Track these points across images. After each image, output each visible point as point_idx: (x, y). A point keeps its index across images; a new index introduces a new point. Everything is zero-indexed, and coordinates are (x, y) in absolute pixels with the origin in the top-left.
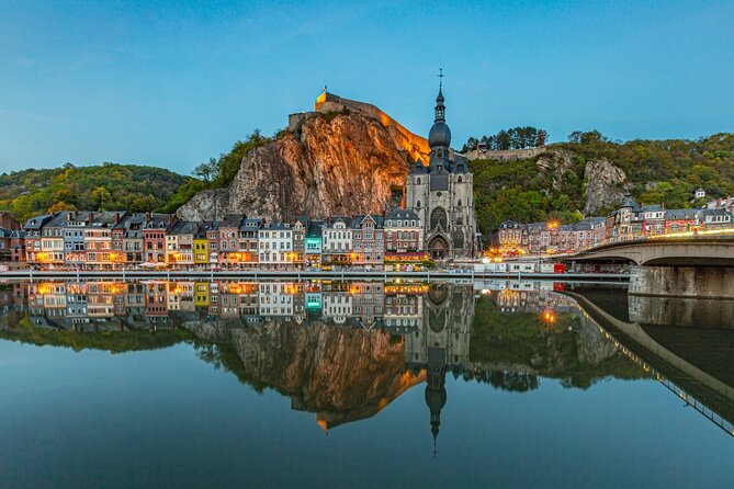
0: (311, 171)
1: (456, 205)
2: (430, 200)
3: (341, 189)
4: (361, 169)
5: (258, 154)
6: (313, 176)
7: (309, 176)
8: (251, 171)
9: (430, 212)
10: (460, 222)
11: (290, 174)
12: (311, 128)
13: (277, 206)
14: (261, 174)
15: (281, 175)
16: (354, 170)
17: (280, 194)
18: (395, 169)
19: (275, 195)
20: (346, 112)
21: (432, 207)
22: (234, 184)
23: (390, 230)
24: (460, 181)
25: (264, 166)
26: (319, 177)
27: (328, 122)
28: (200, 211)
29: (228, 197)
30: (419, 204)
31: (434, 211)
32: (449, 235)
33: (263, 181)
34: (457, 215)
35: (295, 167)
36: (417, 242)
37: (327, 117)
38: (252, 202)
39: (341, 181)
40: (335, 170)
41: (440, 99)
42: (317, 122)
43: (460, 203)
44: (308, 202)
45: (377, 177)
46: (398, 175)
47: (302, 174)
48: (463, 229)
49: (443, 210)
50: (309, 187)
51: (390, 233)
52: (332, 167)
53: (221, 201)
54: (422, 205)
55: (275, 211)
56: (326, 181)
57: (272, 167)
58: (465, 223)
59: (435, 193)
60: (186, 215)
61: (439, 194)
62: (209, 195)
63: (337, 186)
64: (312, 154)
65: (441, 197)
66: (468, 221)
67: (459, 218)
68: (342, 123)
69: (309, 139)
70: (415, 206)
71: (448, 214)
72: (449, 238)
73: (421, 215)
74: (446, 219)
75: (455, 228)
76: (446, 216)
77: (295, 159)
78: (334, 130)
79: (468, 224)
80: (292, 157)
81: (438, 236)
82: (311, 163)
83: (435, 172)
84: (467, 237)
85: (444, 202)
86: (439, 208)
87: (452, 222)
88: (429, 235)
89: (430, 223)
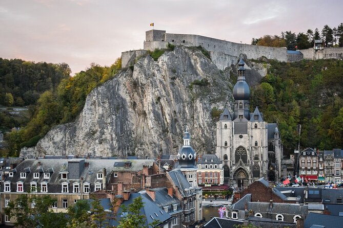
0: (142, 103)
1: (254, 145)
2: (234, 140)
3: (167, 117)
4: (185, 97)
5: (99, 93)
6: (143, 106)
8: (93, 106)
9: (235, 150)
10: (256, 158)
11: (124, 107)
12: (141, 67)
13: (114, 136)
14: (101, 109)
15: (117, 108)
16: (178, 99)
17: (116, 126)
18: (215, 95)
19: (112, 126)
20: (171, 48)
21: (236, 146)
22: (80, 119)
23: (200, 171)
24: (256, 127)
25: (103, 103)
26: (148, 107)
27: (156, 60)
28: (54, 143)
29: (75, 130)
30: (226, 144)
31: (238, 149)
32: (248, 168)
33: (103, 116)
34: (255, 153)
35: (128, 99)
36: (219, 179)
37: (155, 55)
38: (94, 133)
39: (167, 110)
42: (146, 61)
43: (256, 144)
44: (139, 130)
45: (198, 104)
46: (219, 100)
47: (134, 105)
48: (259, 163)
49: (244, 149)
50: (139, 115)
52: (159, 99)
53: (70, 133)
54: (228, 145)
55: (112, 140)
56: (154, 112)
57: (109, 103)
58: (260, 158)
59: (238, 135)
60: (44, 146)
61: (241, 137)
62: (61, 129)
63: (163, 114)
64: (142, 88)
65: (242, 139)
66: (262, 158)
67: (256, 155)
68: (168, 59)
69: (139, 77)
70: (224, 145)
71: (248, 152)
72: (249, 170)
73: (228, 152)
74: (247, 156)
75: (253, 162)
76: (246, 153)
77: (128, 92)
78: (160, 66)
79: (262, 160)
80: (125, 91)
81: (241, 168)
82: (141, 96)
83: (237, 120)
84: (262, 170)
85: (245, 142)
86: (241, 147)
87: (251, 158)
88: (234, 168)
89: (234, 159)
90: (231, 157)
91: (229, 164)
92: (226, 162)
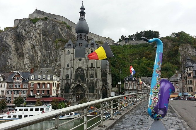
0: (22, 48)
1: (90, 66)
2: (75, 63)
3: (39, 58)
4: (52, 47)
7: (20, 51)
9: (75, 70)
10: (92, 76)
21: (76, 67)
23: (33, 82)
24: (92, 52)
26: (25, 51)
27: (34, 23)
30: (68, 65)
31: (77, 70)
32: (85, 85)
34: (91, 72)
35: (13, 46)
37: (34, 21)
40: (36, 48)
41: (82, 8)
43: (92, 65)
47: (17, 50)
48: (94, 81)
49: (82, 69)
50: (20, 56)
51: (32, 84)
54: (70, 66)
56: (29, 54)
58: (95, 76)
59: (78, 59)
61: (80, 60)
63: (36, 56)
65: (81, 62)
66: (96, 76)
67: (92, 74)
68: (42, 24)
69: (21, 31)
70: (66, 67)
71: (85, 72)
72: (85, 86)
73: (69, 72)
74: (84, 75)
75: (89, 80)
76: (84, 73)
77: (13, 42)
78: (37, 27)
79: (96, 78)
80: (12, 40)
81: (79, 85)
82: (22, 44)
83: (78, 47)
84: (96, 86)
85: (83, 64)
86: (80, 68)
87: (87, 76)
88: (73, 85)
89: (74, 77)
90: (71, 76)
91: (69, 81)
92: (67, 80)
